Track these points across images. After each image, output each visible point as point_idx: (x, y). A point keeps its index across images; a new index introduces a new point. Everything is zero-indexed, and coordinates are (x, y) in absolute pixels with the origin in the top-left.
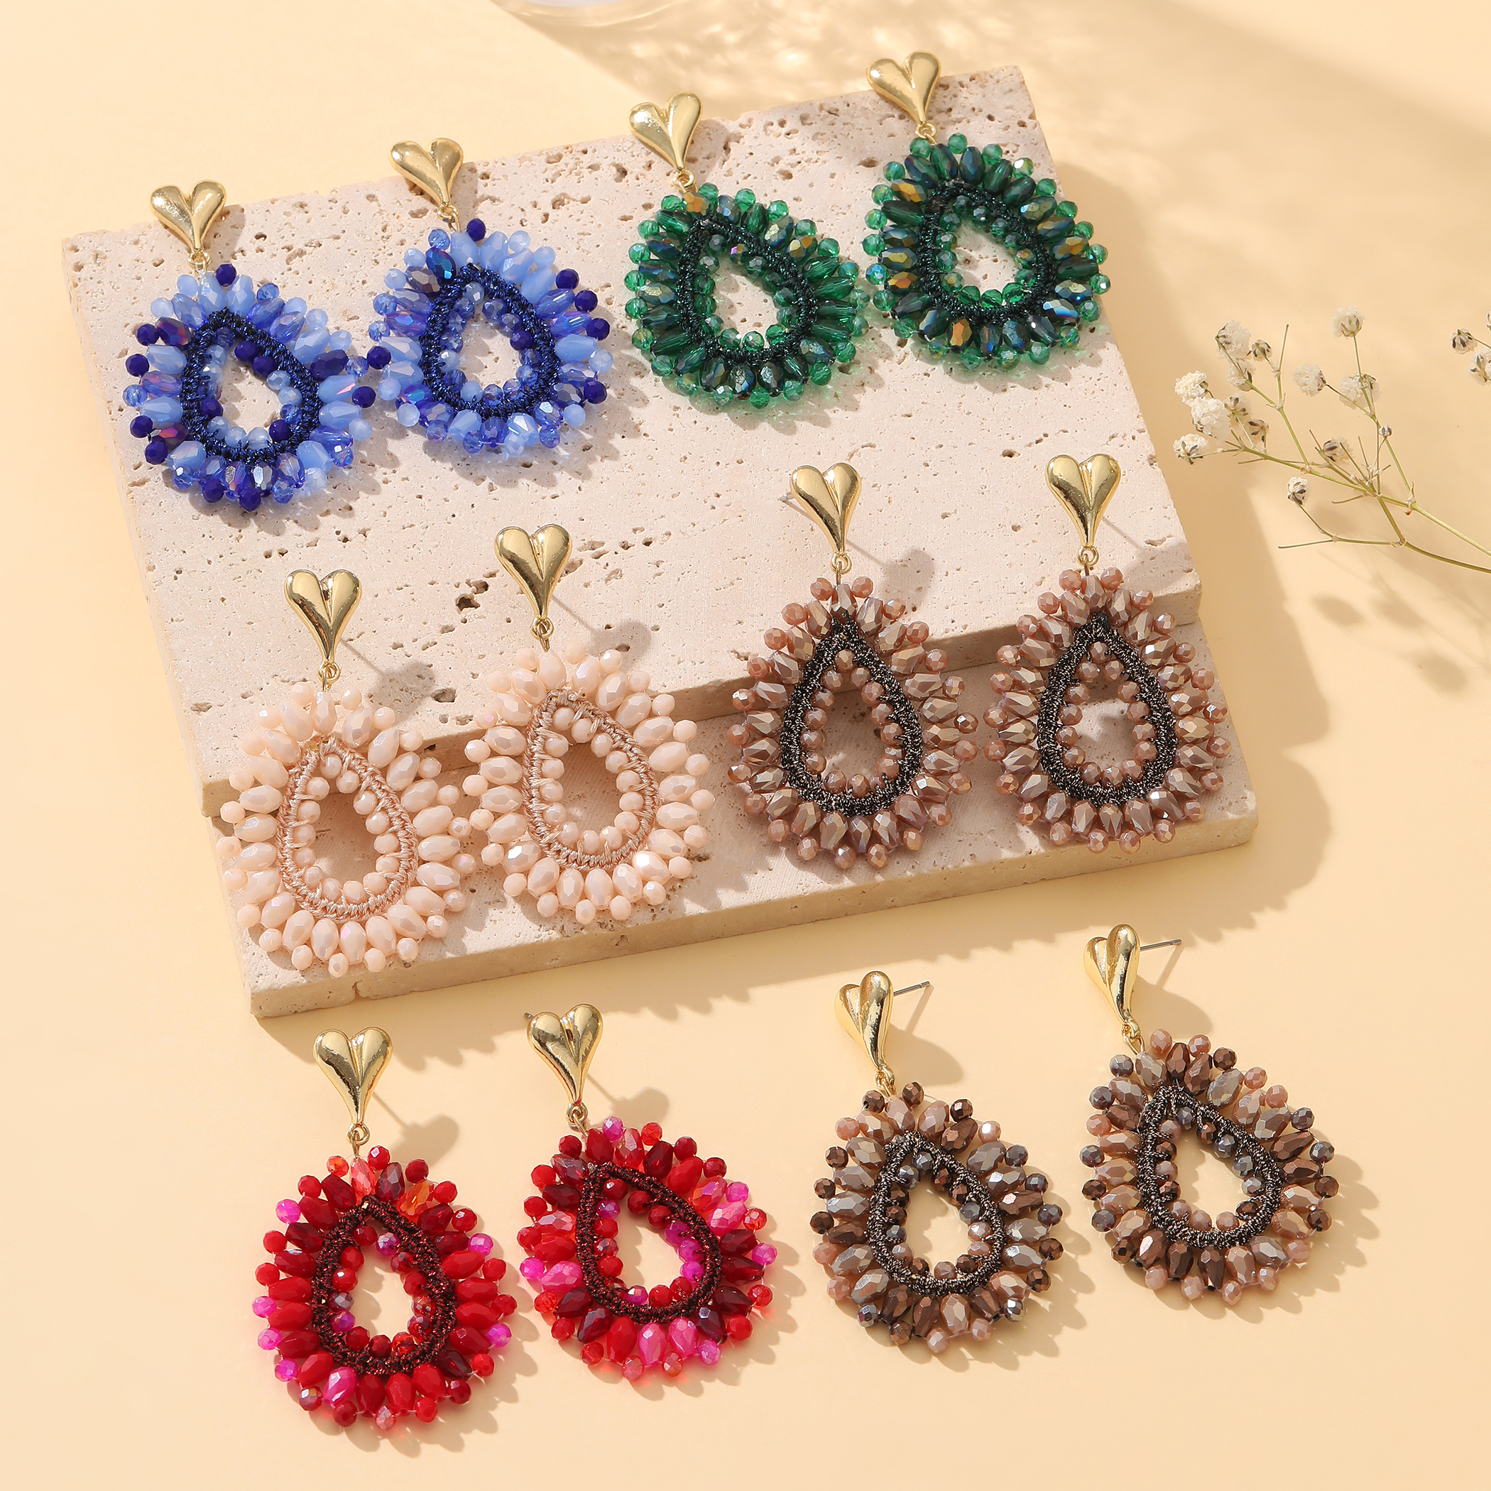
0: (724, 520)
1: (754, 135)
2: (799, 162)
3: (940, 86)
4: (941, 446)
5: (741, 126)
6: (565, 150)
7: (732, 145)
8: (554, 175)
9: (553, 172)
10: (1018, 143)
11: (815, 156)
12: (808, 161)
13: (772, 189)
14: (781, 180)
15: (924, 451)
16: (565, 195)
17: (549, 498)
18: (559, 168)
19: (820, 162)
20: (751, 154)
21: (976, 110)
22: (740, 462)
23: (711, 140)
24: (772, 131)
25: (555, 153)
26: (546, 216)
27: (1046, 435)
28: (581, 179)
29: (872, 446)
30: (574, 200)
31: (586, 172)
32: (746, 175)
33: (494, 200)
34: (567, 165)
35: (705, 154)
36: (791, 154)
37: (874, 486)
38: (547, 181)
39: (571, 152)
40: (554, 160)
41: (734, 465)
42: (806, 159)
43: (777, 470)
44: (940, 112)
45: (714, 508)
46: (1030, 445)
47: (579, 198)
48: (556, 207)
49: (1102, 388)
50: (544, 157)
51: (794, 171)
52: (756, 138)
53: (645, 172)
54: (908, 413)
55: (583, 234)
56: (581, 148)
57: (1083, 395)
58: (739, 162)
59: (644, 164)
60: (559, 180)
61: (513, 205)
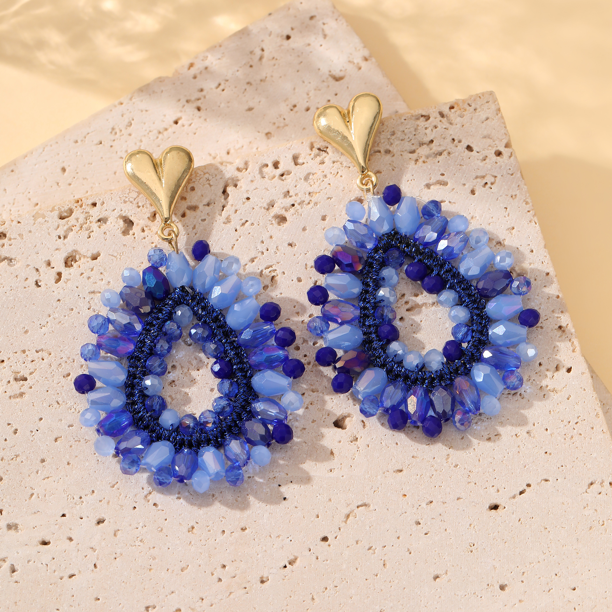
0: (231, 593)
1: (250, 179)
2: (293, 205)
3: (422, 116)
4: (431, 502)
5: (238, 169)
6: (76, 204)
7: (229, 190)
8: (66, 231)
9: (65, 228)
10: (495, 174)
11: (307, 198)
12: (301, 203)
13: (268, 234)
14: (276, 225)
15: (415, 508)
16: (76, 251)
17: (66, 578)
18: (70, 224)
19: (312, 204)
20: (248, 199)
21: (456, 141)
22: (243, 529)
23: (211, 186)
24: (266, 173)
25: (66, 208)
26: (59, 274)
27: (529, 485)
28: (92, 234)
29: (365, 505)
30: (84, 256)
31: (95, 226)
32: (243, 221)
33: (11, 260)
34: (77, 219)
35: (205, 202)
36: (285, 196)
37: (370, 549)
38: (60, 237)
39: (81, 206)
40: (66, 214)
41: (238, 533)
42: (299, 201)
43: (278, 536)
44: (421, 144)
45: (220, 580)
46: (514, 497)
47: (89, 254)
48: (69, 264)
49: (580, 432)
50: (56, 213)
51: (287, 215)
52: (252, 181)
53: (150, 223)
54: (400, 468)
55: (93, 292)
56: (90, 202)
57: (563, 440)
58: (236, 208)
59: (149, 215)
60: (71, 235)
61: (28, 265)
